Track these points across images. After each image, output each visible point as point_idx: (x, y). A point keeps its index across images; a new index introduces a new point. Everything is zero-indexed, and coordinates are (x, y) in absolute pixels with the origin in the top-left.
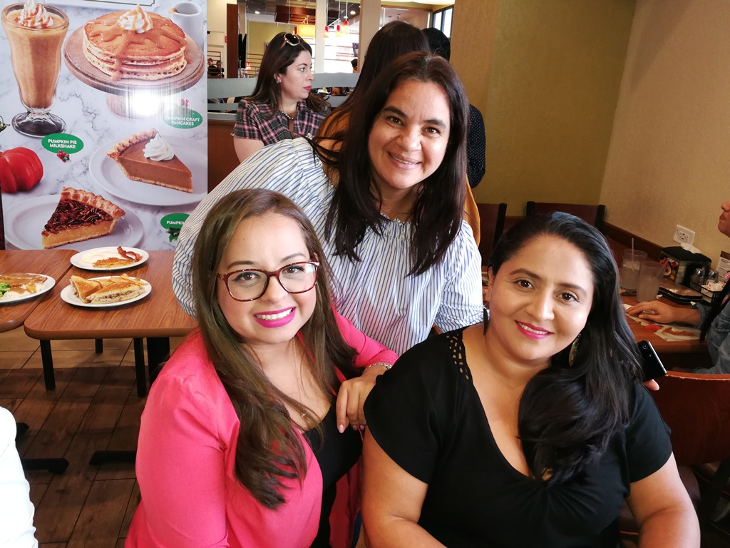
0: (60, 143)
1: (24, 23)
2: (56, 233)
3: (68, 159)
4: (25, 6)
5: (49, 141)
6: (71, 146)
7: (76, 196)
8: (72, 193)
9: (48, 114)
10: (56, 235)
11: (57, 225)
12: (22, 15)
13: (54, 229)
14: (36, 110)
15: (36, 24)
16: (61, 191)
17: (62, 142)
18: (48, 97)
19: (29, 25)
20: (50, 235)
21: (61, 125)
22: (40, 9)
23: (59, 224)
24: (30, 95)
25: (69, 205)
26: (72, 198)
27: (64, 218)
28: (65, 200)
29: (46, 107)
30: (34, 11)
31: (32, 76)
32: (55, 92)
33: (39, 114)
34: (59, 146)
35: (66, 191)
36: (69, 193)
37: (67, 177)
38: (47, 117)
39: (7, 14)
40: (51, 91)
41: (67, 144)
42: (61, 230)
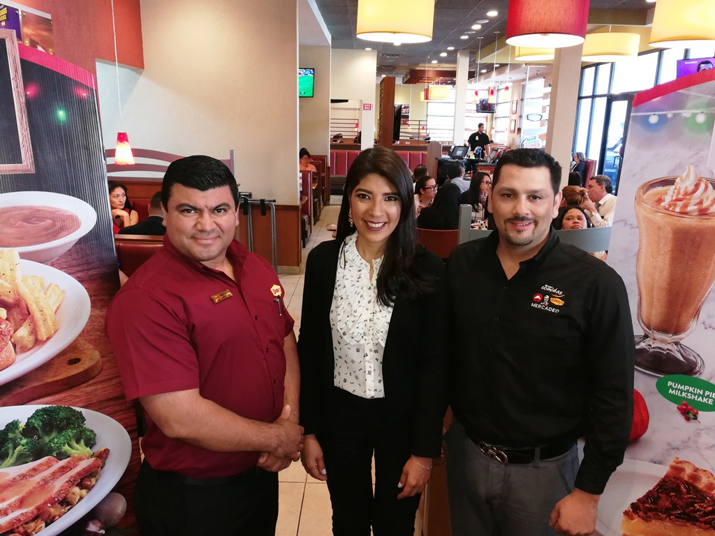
0: (688, 391)
1: (670, 206)
2: (647, 521)
3: (695, 418)
4: (678, 180)
5: (670, 383)
6: (705, 400)
7: (695, 478)
8: (689, 471)
9: (677, 343)
10: (646, 524)
11: (650, 510)
12: (670, 193)
13: (646, 513)
14: (659, 336)
15: (689, 209)
16: (671, 462)
17: (691, 389)
18: (684, 319)
19: (678, 210)
20: (636, 520)
21: (696, 364)
22: (702, 186)
23: (655, 509)
24: (654, 312)
25: (678, 487)
26: (686, 478)
27: (665, 503)
28: (675, 478)
29: (676, 333)
30: (691, 188)
31: (665, 285)
32: (697, 313)
33: (663, 341)
34: (684, 394)
35: (679, 465)
36: (682, 470)
37: (686, 444)
38: (674, 348)
39: (645, 192)
40: (691, 310)
41: (699, 395)
42: (655, 518)
